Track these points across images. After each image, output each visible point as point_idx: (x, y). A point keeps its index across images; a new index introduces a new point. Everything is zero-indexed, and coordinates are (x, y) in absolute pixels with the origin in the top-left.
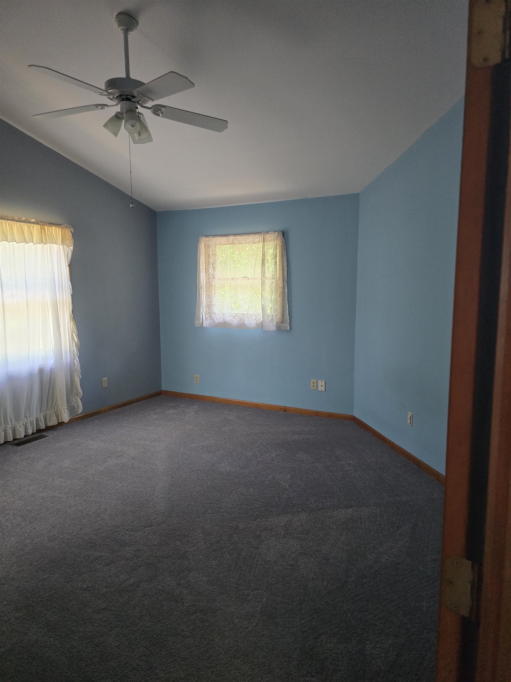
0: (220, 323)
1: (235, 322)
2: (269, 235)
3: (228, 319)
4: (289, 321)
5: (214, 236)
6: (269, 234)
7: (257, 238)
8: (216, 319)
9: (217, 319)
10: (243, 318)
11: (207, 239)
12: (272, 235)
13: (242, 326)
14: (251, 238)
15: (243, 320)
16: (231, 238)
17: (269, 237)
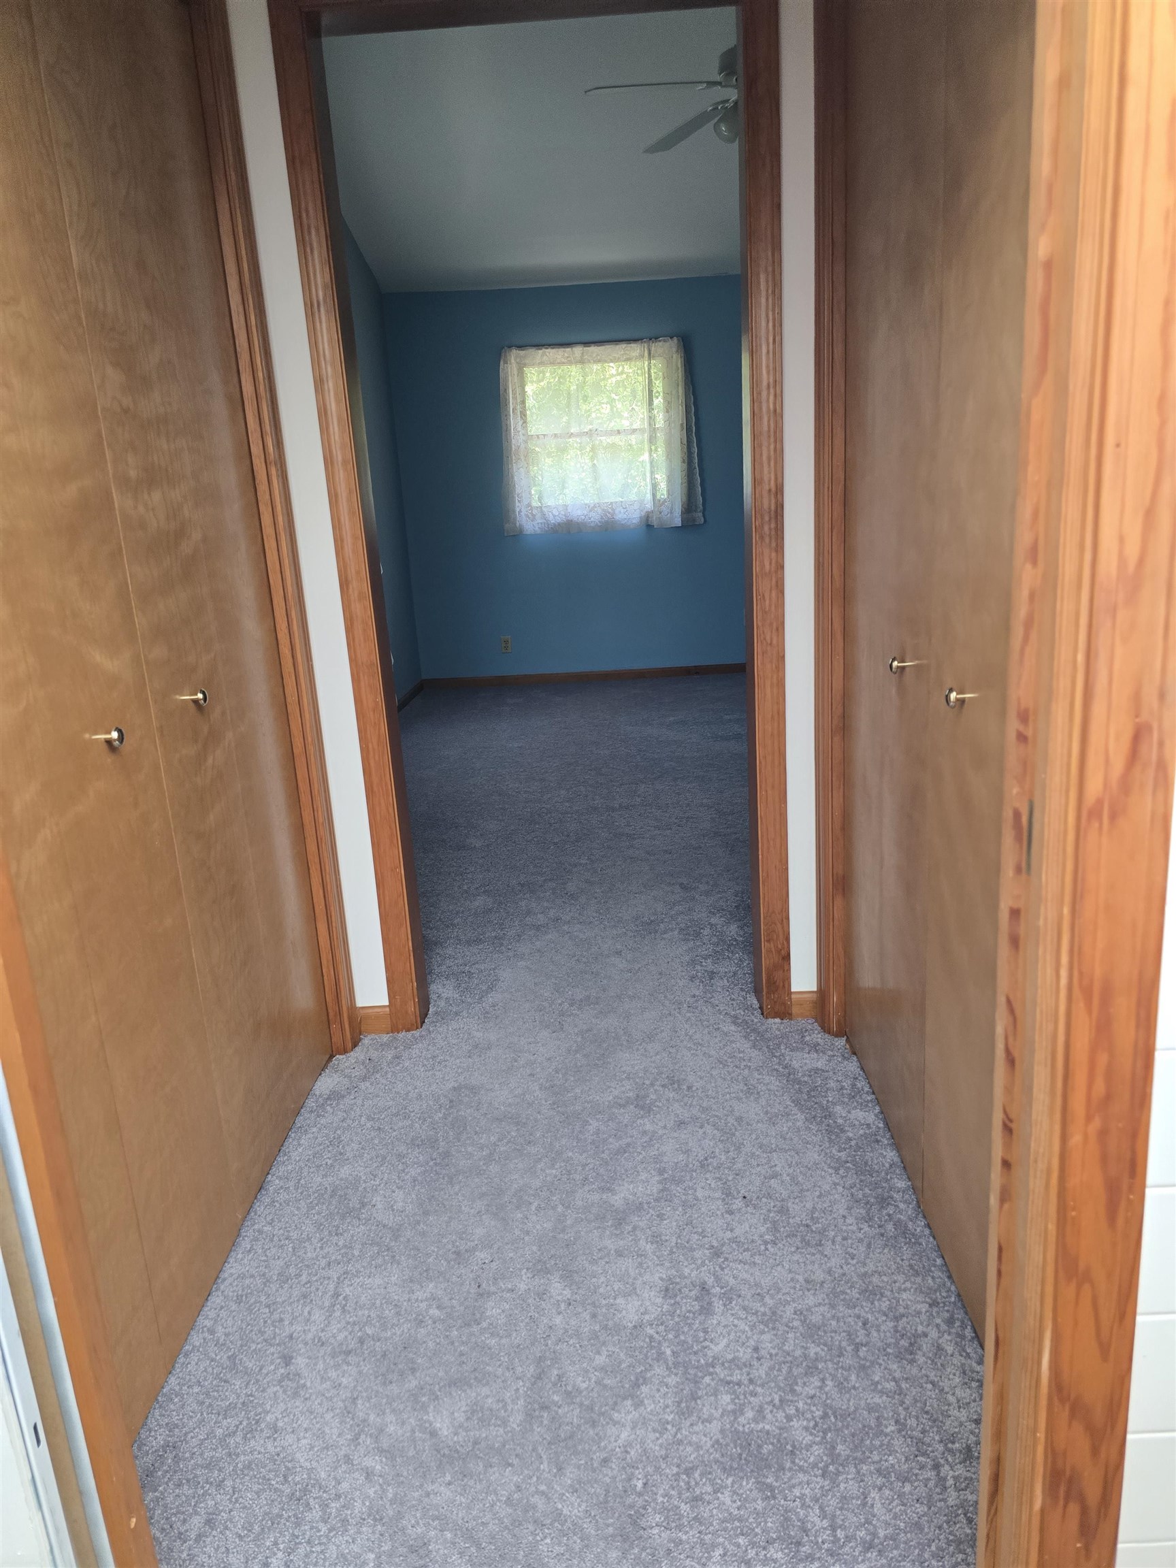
0: (559, 524)
1: (595, 517)
2: (660, 344)
3: (577, 514)
4: (701, 506)
5: (539, 346)
6: (660, 341)
7: (635, 349)
8: (551, 515)
9: (554, 516)
10: (610, 510)
11: (522, 353)
12: (667, 344)
13: (608, 526)
14: (621, 349)
15: (609, 513)
16: (578, 350)
17: (660, 347)
